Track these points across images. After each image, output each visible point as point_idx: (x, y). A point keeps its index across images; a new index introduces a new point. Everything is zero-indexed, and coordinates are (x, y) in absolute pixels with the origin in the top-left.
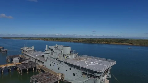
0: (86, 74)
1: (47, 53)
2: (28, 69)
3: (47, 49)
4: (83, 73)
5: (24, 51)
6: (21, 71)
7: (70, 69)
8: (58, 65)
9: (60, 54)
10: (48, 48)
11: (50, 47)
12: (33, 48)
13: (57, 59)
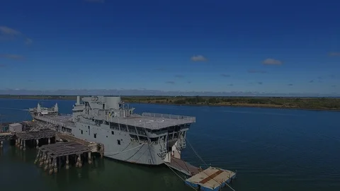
0: (135, 137)
1: (78, 111)
2: (37, 141)
3: (78, 103)
4: (132, 136)
5: (36, 114)
6: (23, 145)
7: (113, 133)
8: (94, 129)
9: (101, 110)
10: (82, 102)
11: (84, 99)
12: (56, 108)
13: (93, 120)
